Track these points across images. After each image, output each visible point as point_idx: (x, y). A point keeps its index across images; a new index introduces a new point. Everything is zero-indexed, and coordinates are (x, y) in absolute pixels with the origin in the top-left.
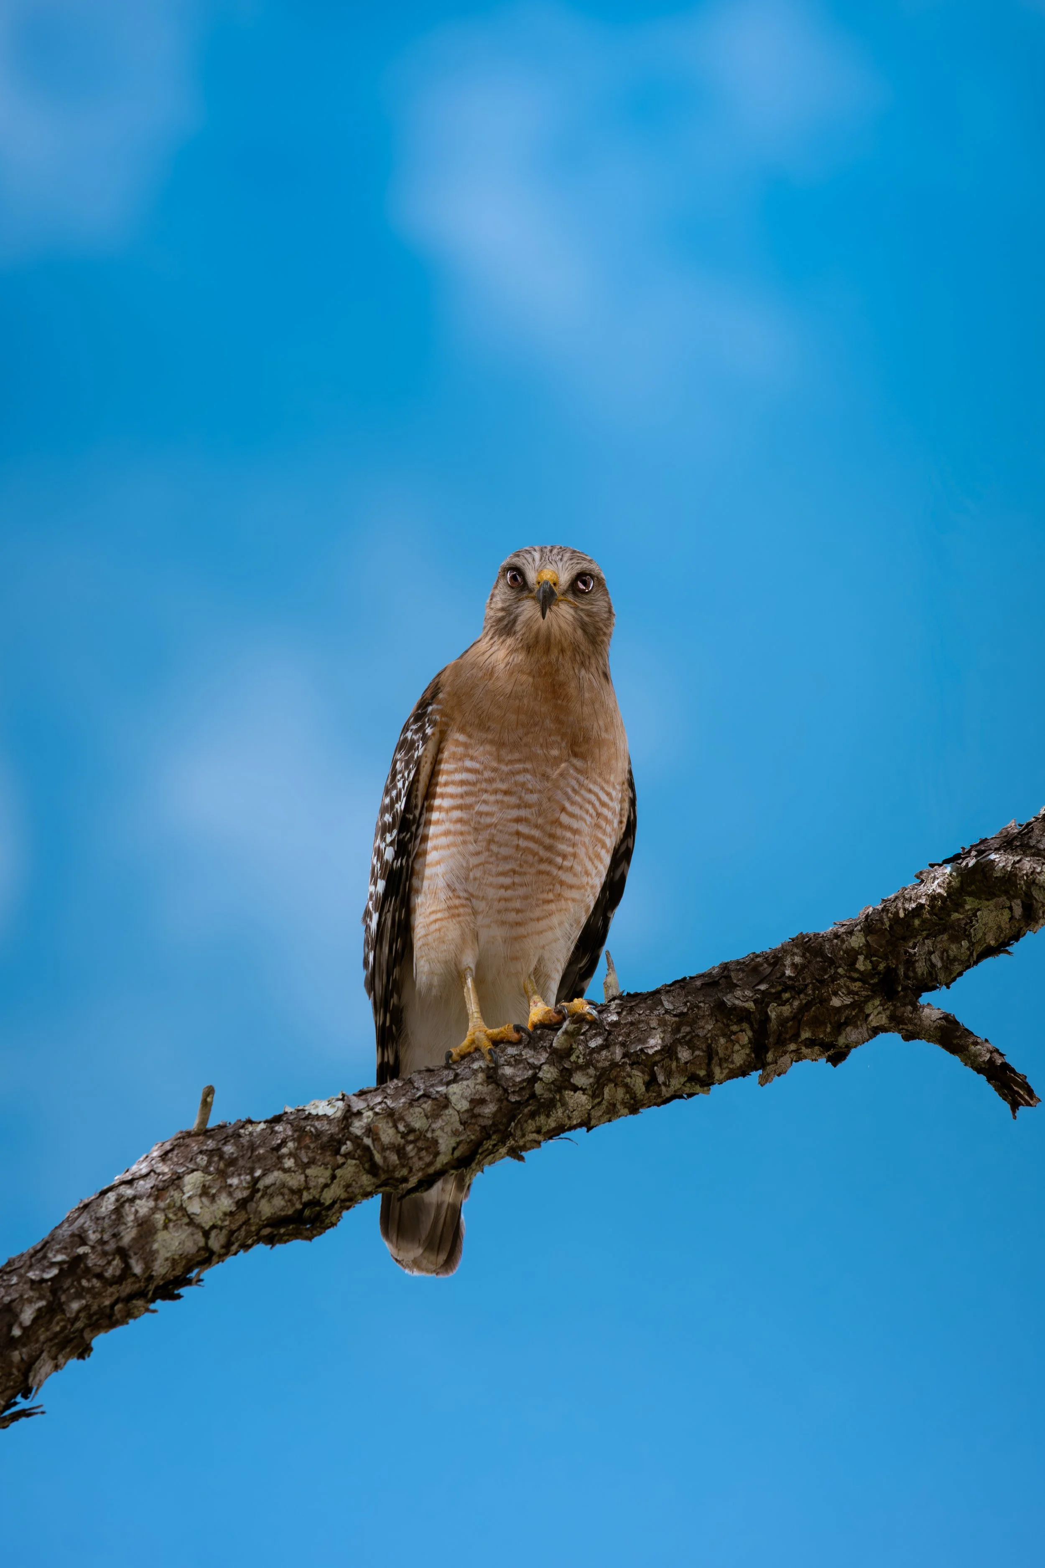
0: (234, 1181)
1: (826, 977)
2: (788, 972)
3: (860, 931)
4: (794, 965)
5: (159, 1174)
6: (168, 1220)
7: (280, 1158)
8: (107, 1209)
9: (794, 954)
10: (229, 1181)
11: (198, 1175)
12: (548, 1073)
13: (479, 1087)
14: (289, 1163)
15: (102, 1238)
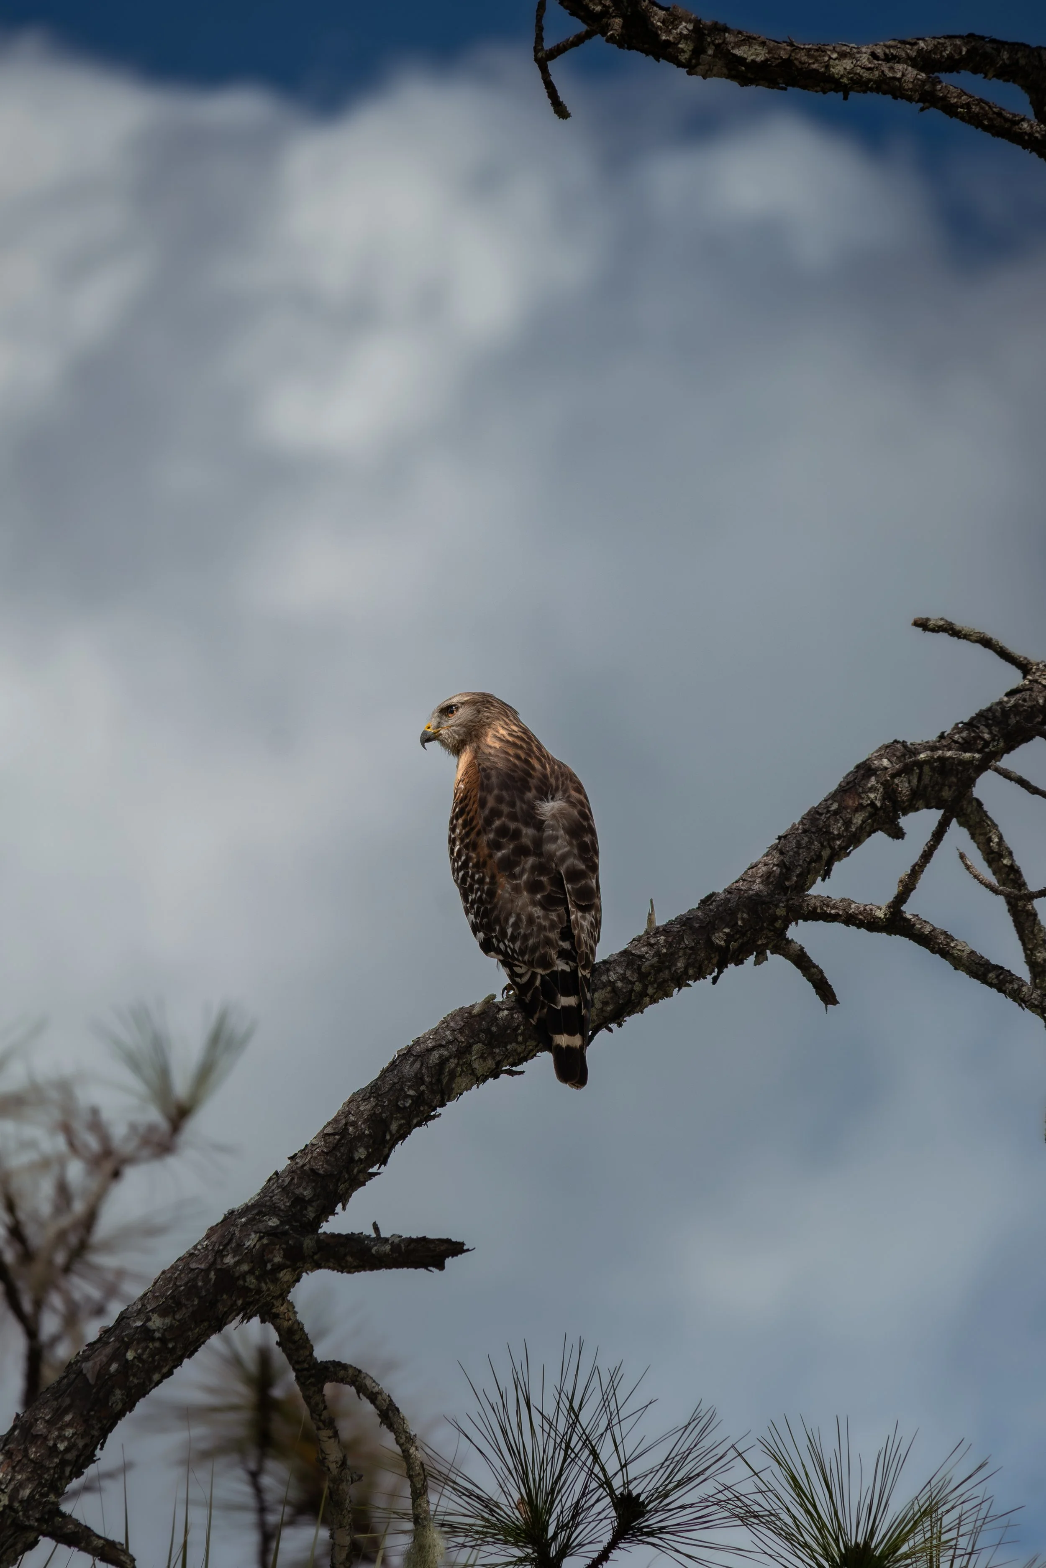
0: (497, 1050)
1: (757, 927)
2: (740, 923)
3: (784, 907)
4: (743, 919)
5: (459, 1042)
6: (462, 1071)
7: (516, 1036)
8: (433, 1061)
9: (743, 912)
10: (494, 1050)
11: (480, 1045)
12: (638, 987)
13: (607, 994)
14: (520, 1039)
15: (432, 1081)
